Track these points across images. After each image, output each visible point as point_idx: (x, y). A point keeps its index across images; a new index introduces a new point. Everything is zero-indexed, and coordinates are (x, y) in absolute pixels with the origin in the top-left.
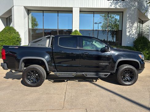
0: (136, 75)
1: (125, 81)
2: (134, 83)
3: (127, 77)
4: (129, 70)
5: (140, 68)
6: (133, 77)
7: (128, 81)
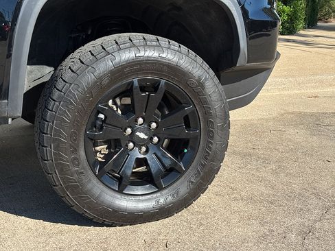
0: (209, 123)
1: (121, 185)
2: (198, 190)
3: (138, 143)
4: (155, 87)
5: (242, 61)
6: (185, 143)
7: (146, 178)
